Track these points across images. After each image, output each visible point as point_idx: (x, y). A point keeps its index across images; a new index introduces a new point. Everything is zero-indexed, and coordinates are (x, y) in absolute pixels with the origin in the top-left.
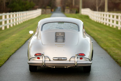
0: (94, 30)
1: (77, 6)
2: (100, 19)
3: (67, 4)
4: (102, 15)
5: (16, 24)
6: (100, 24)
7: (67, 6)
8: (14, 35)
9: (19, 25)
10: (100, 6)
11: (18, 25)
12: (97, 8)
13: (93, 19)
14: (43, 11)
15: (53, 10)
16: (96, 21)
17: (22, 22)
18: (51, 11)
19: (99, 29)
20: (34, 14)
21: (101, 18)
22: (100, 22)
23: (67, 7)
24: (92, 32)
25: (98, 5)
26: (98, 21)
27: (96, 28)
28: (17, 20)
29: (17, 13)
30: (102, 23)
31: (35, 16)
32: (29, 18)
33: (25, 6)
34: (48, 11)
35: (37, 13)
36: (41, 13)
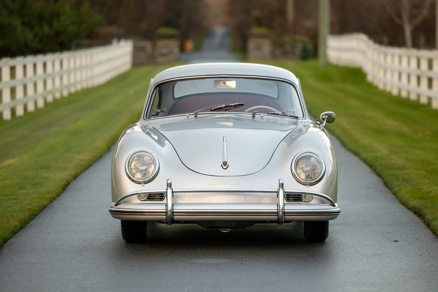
0: (379, 132)
1: (308, 23)
2: (414, 80)
3: (256, 13)
4: (424, 65)
7: (260, 23)
8: (11, 161)
10: (419, 20)
11: (21, 117)
12: (408, 30)
13: (381, 86)
14: (143, 49)
15: (189, 45)
16: (395, 92)
17: (41, 104)
18: (182, 49)
19: (405, 129)
20: (100, 63)
21: (419, 78)
22: (413, 97)
23: (257, 30)
24: (366, 140)
25: (412, 17)
26: (404, 94)
27: (390, 123)
28: (19, 93)
29: (19, 61)
30: (424, 100)
31: (105, 73)
32: (75, 84)
33: (51, 25)
34: (165, 51)
35: (108, 61)
36: (129, 58)
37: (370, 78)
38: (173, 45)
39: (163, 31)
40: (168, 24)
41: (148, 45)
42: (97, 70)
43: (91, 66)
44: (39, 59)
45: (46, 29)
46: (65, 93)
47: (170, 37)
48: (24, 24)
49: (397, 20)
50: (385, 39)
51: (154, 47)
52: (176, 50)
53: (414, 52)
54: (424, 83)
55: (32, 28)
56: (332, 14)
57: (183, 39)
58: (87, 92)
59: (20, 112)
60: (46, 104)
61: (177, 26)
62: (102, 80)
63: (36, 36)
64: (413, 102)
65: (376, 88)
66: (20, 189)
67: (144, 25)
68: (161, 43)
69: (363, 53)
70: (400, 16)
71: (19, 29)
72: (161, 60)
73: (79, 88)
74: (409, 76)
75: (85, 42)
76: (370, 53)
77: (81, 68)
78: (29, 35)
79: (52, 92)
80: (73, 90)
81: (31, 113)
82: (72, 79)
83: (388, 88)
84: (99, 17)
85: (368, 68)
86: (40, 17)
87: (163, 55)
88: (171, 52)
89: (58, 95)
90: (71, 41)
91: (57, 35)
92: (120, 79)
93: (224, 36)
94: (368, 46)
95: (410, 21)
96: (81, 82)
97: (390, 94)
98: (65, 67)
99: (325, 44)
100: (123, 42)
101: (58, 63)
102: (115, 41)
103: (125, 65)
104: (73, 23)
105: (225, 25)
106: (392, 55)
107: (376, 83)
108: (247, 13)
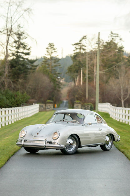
1: (92, 99)
2: (124, 117)
3: (76, 96)
4: (127, 112)
6: (124, 124)
7: (78, 99)
8: (7, 137)
10: (126, 99)
11: (7, 126)
13: (114, 119)
14: (43, 106)
15: (56, 106)
16: (118, 120)
18: (54, 107)
20: (30, 110)
22: (124, 122)
23: (77, 101)
26: (121, 121)
28: (7, 119)
29: (7, 109)
30: (127, 123)
31: (31, 113)
32: (22, 117)
33: (15, 99)
34: (49, 107)
35: (32, 110)
36: (38, 109)
37: (111, 116)
38: (52, 105)
39: (48, 101)
40: (49, 99)
41: (44, 105)
42: (29, 113)
43: (27, 111)
44: (10, 109)
45: (13, 100)
46: (20, 119)
47: (51, 103)
48: (6, 98)
49: (119, 99)
50: (116, 105)
51: (46, 106)
52: (52, 107)
53: (124, 108)
54: (127, 117)
55: (9, 99)
56: (99, 97)
57: (54, 103)
58: (26, 119)
61: (52, 100)
62: (30, 115)
63: (10, 102)
64: (124, 123)
65: (113, 119)
66: (12, 145)
67: (42, 99)
68: (48, 105)
69: (109, 109)
70: (120, 98)
71: (5, 100)
72: (48, 110)
73: (24, 118)
74: (122, 115)
75: (25, 104)
76: (111, 109)
77: (24, 112)
78: (8, 102)
80: (22, 118)
82: (22, 115)
83: (116, 119)
84: (29, 97)
85: (110, 113)
86: (11, 96)
87: (48, 108)
88: (51, 107)
89: (18, 120)
90: (21, 104)
91: (17, 102)
92: (36, 115)
93: (66, 103)
94: (111, 106)
95: (123, 99)
96: (24, 116)
97: (117, 120)
98: (20, 111)
99: (98, 105)
100: (36, 104)
101: (18, 110)
102: (34, 104)
103: (37, 111)
104: (21, 98)
105: (67, 99)
106: (118, 109)
107: (112, 118)
108: (74, 96)
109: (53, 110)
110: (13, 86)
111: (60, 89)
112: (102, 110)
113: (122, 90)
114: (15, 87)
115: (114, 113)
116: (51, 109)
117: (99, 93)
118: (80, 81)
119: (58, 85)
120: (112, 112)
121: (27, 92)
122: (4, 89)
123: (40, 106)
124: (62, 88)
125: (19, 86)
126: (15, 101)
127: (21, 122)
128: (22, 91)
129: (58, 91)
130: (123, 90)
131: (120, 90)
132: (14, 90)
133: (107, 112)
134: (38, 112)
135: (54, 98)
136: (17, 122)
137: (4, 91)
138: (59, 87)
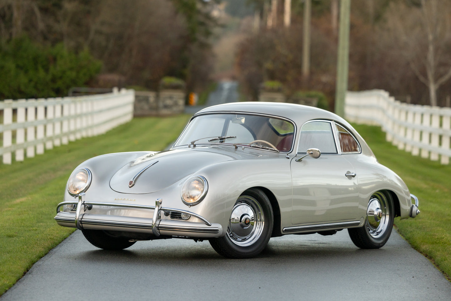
1: (325, 78)
3: (268, 65)
5: (13, 155)
7: (272, 76)
9: (28, 163)
10: (444, 79)
12: (433, 89)
14: (146, 99)
15: (194, 98)
17: (40, 151)
18: (187, 102)
20: (101, 111)
23: (269, 84)
29: (22, 104)
31: (105, 123)
32: (74, 132)
34: (169, 102)
35: (109, 109)
36: (130, 109)
37: (389, 138)
38: (178, 96)
39: (168, 80)
40: (171, 73)
41: (151, 96)
42: (98, 119)
43: (91, 114)
44: (41, 103)
45: (42, 73)
47: (175, 88)
48: (18, 66)
49: (422, 79)
50: (409, 98)
51: (157, 97)
52: (181, 102)
53: (436, 110)
55: (26, 72)
56: (350, 69)
57: (189, 90)
59: (20, 157)
60: (46, 151)
61: (181, 76)
62: (103, 130)
63: (30, 81)
64: (434, 162)
65: (396, 147)
68: (165, 94)
69: (384, 111)
70: (426, 76)
71: (13, 73)
72: (165, 112)
74: (430, 135)
75: (84, 89)
76: (390, 112)
77: (80, 116)
78: (24, 79)
79: (51, 139)
80: (72, 138)
81: (31, 159)
83: (408, 149)
84: (99, 63)
85: (387, 127)
86: (36, 61)
87: (166, 107)
88: (176, 104)
90: (68, 87)
91: (54, 80)
92: (123, 129)
93: (231, 90)
94: (389, 103)
95: (436, 80)
96: (79, 130)
97: (410, 153)
98: (66, 113)
99: (343, 100)
100: (124, 91)
101: (58, 108)
102: (115, 90)
103: (125, 115)
104: (71, 69)
105: (233, 78)
106: (414, 114)
107: (395, 143)
108: (259, 64)
109: (183, 112)
110: (41, 26)
111: (211, 40)
112: (357, 117)
113: (431, 48)
114: (49, 27)
115: (400, 126)
116: (175, 109)
117: (351, 56)
118: (281, 11)
119: (202, 24)
120: (394, 122)
121: (92, 47)
122: (11, 35)
123: (137, 97)
124: (218, 38)
125: (63, 27)
126: (49, 77)
127: (70, 151)
128: (72, 44)
129: (205, 46)
130: (437, 50)
131: (424, 48)
132: (45, 38)
133: (375, 123)
134: (129, 118)
135: (187, 72)
136: (57, 151)
137: (9, 41)
138: (208, 34)
